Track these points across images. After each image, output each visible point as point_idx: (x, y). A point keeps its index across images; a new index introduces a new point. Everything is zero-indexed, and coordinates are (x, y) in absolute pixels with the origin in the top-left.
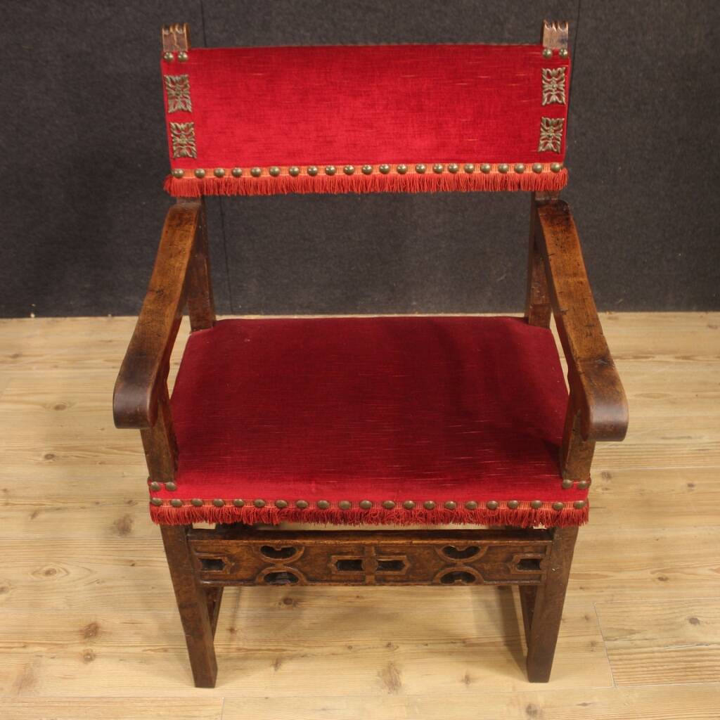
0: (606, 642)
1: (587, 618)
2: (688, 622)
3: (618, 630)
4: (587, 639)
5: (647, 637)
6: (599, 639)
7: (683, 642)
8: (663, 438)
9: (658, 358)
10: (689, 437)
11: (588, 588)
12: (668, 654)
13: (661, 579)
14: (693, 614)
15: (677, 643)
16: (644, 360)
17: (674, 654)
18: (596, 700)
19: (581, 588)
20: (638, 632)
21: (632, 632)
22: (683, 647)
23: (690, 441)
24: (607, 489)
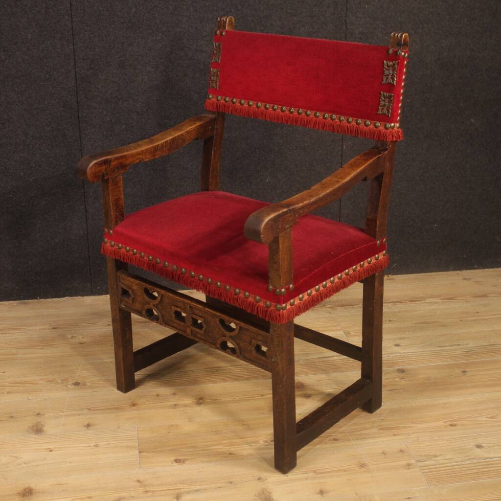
0: (418, 463)
1: (402, 451)
2: (475, 447)
3: (425, 456)
4: (404, 462)
5: (448, 457)
6: (413, 461)
7: (473, 459)
8: (440, 347)
9: (428, 300)
10: (459, 345)
11: (399, 435)
12: (464, 466)
13: (451, 425)
14: (477, 443)
15: (469, 459)
16: (418, 302)
17: (468, 466)
18: (417, 495)
19: (394, 435)
20: (440, 456)
21: (436, 456)
22: (474, 461)
23: (460, 347)
24: (403, 379)
